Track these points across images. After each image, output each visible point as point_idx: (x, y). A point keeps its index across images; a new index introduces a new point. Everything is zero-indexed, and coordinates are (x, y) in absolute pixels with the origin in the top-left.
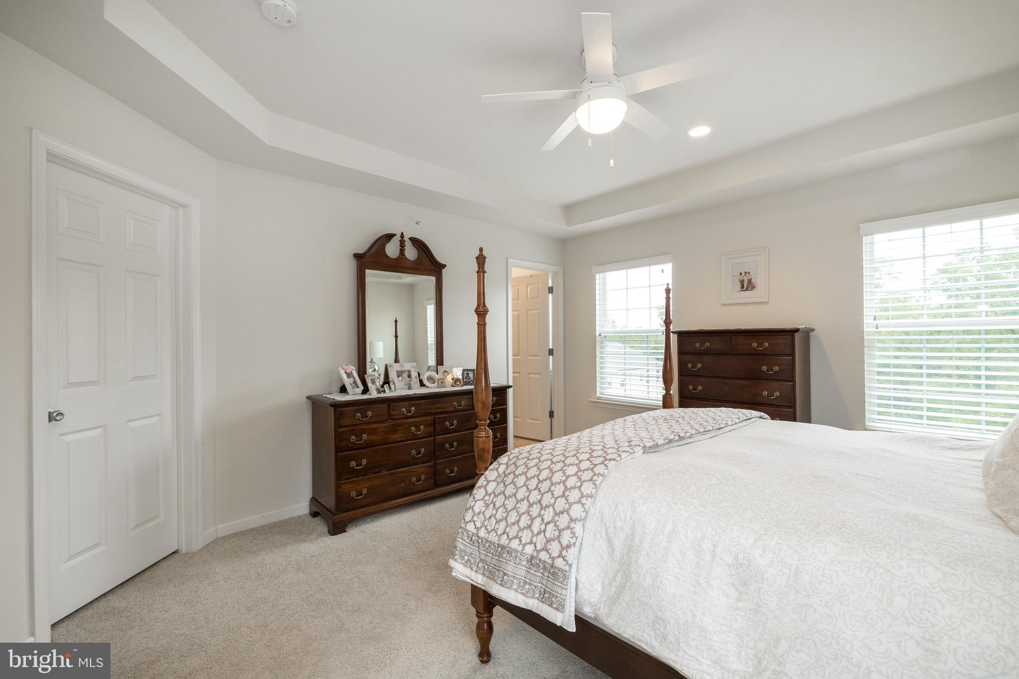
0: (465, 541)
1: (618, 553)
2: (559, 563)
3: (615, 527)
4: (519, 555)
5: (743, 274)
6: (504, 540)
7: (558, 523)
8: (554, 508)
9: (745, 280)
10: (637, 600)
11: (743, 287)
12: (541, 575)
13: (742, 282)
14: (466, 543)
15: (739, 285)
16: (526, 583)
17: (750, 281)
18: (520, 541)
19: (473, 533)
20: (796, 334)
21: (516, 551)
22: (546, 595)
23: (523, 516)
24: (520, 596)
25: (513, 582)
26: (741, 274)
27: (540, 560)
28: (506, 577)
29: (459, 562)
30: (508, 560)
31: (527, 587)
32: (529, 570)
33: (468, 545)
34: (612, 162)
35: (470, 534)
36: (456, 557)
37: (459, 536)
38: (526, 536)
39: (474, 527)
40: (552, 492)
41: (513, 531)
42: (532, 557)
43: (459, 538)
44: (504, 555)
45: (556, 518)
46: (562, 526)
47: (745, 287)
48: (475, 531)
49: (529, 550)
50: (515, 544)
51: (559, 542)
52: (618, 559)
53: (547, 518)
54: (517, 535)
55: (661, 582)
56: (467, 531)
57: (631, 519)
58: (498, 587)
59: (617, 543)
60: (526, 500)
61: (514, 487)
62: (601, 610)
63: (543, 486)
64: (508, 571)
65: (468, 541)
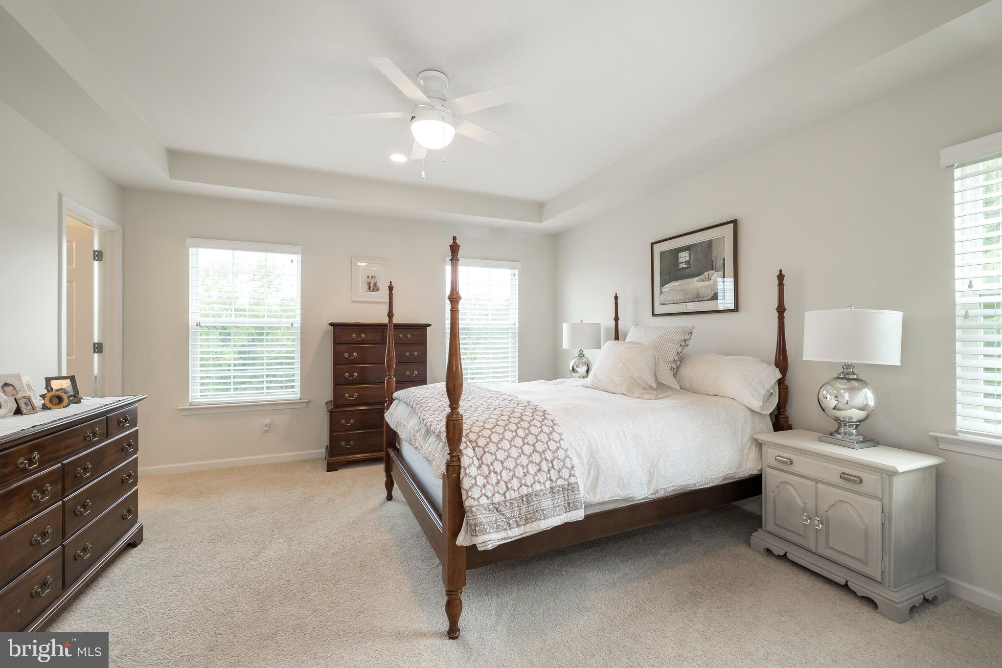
0: (485, 514)
1: (586, 460)
2: (572, 480)
3: (580, 446)
4: (545, 492)
5: (370, 277)
6: (524, 491)
7: (559, 457)
8: (549, 450)
9: (371, 283)
10: (608, 476)
11: (370, 288)
12: (562, 495)
13: (369, 284)
14: (487, 515)
15: (367, 286)
16: (555, 507)
17: (375, 284)
18: (539, 482)
19: (488, 504)
20: (428, 328)
21: (541, 490)
22: (571, 505)
23: (529, 466)
24: (558, 517)
25: (549, 511)
26: (368, 277)
27: (559, 487)
28: (545, 512)
29: (492, 533)
30: (540, 500)
31: (557, 509)
32: (554, 498)
33: (489, 515)
34: (423, 173)
35: (486, 506)
36: (488, 531)
37: (478, 513)
38: (542, 477)
39: (486, 498)
40: (540, 440)
41: (529, 480)
42: (552, 488)
43: (479, 515)
44: (535, 499)
45: (556, 455)
46: (562, 458)
47: (372, 288)
48: (488, 502)
49: (548, 484)
50: (537, 487)
51: (566, 467)
52: (586, 463)
53: (550, 458)
54: (535, 480)
55: (616, 460)
56: (482, 505)
57: (586, 437)
58: (544, 521)
59: (584, 454)
60: (522, 455)
61: (504, 451)
62: (588, 497)
63: (528, 440)
64: (544, 507)
65: (487, 513)
